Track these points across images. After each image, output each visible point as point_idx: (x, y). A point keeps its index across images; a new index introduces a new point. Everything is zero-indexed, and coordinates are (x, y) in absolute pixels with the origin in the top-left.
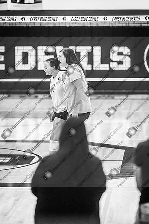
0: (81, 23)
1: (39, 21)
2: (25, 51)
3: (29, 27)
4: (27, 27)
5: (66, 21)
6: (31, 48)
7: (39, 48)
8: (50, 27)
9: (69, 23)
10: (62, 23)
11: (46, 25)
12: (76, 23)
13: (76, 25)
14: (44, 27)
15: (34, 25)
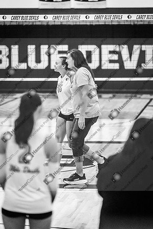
0: (146, 21)
1: (103, 19)
2: (89, 50)
3: (92, 25)
4: (91, 25)
5: (131, 19)
6: (95, 46)
7: (103, 47)
8: (114, 25)
9: (134, 21)
10: (127, 21)
11: (110, 24)
12: (141, 21)
13: (142, 23)
14: (109, 25)
15: (98, 24)
